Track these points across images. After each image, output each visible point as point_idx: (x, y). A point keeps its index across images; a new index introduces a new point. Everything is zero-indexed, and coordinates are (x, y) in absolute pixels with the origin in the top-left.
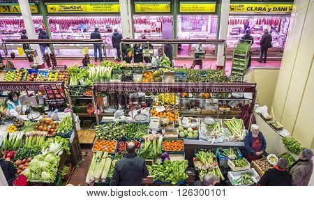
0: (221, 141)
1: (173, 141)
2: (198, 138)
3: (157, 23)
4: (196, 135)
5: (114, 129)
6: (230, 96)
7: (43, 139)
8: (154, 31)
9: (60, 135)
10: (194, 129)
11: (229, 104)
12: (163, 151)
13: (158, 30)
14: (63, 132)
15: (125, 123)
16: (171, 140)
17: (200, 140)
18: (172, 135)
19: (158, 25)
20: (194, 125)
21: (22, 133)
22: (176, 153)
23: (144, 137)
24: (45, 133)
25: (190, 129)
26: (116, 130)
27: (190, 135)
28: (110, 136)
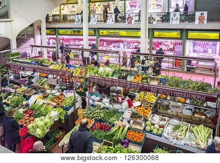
0: (183, 144)
1: (136, 132)
2: (160, 136)
3: (170, 45)
4: (160, 132)
5: (96, 111)
6: (205, 105)
7: (52, 107)
8: (168, 50)
9: (62, 107)
10: (160, 127)
11: (205, 113)
12: (125, 138)
13: (171, 50)
14: (65, 105)
15: (107, 109)
16: (135, 130)
17: (163, 138)
18: (138, 127)
19: (171, 46)
20: (162, 123)
21: (44, 101)
22: (136, 143)
23: (115, 123)
24: (55, 104)
25: (157, 126)
26: (97, 113)
27: (155, 131)
28: (91, 115)
